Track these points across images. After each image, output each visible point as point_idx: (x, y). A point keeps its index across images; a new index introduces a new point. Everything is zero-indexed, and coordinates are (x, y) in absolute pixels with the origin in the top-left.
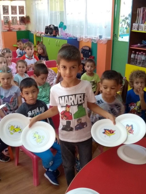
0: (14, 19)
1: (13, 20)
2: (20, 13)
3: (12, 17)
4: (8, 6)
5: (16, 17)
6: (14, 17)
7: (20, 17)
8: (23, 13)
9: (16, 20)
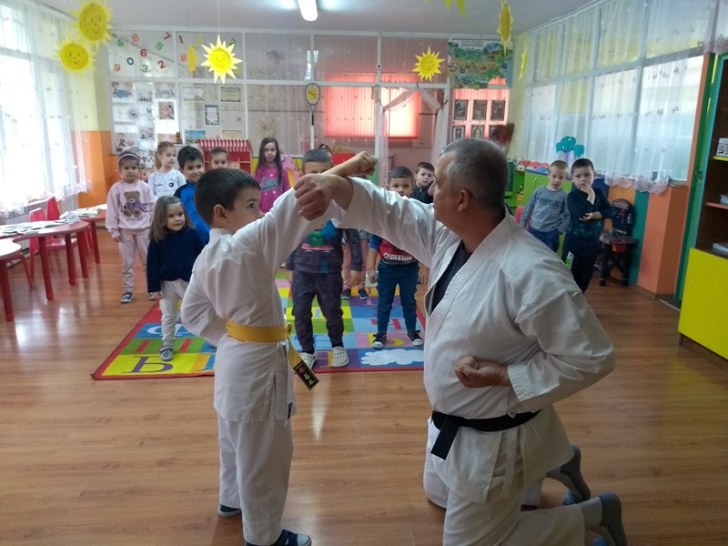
0: (478, 131)
1: (473, 133)
2: (492, 118)
3: (473, 126)
4: (467, 101)
5: (484, 126)
6: (478, 127)
7: (491, 126)
8: (502, 117)
9: (482, 134)
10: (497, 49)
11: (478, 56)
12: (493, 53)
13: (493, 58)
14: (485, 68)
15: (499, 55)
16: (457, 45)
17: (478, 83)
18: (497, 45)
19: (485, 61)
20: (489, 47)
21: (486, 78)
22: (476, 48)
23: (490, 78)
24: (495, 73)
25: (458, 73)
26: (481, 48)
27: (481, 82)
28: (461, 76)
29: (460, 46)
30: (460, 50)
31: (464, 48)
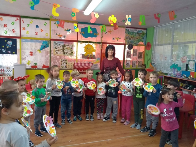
10: (141, 32)
11: (135, 34)
12: (140, 33)
13: (140, 35)
14: (137, 38)
15: (142, 35)
16: (128, 30)
17: (135, 43)
18: (141, 31)
19: (137, 36)
20: (139, 31)
21: (138, 42)
22: (135, 31)
23: (139, 42)
24: (140, 40)
25: (129, 39)
26: (136, 32)
27: (136, 43)
28: (130, 41)
29: (129, 30)
30: (129, 32)
31: (131, 31)
